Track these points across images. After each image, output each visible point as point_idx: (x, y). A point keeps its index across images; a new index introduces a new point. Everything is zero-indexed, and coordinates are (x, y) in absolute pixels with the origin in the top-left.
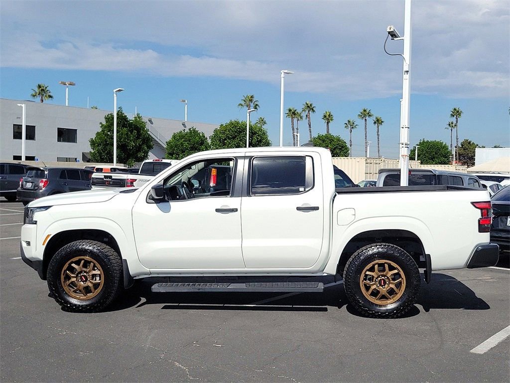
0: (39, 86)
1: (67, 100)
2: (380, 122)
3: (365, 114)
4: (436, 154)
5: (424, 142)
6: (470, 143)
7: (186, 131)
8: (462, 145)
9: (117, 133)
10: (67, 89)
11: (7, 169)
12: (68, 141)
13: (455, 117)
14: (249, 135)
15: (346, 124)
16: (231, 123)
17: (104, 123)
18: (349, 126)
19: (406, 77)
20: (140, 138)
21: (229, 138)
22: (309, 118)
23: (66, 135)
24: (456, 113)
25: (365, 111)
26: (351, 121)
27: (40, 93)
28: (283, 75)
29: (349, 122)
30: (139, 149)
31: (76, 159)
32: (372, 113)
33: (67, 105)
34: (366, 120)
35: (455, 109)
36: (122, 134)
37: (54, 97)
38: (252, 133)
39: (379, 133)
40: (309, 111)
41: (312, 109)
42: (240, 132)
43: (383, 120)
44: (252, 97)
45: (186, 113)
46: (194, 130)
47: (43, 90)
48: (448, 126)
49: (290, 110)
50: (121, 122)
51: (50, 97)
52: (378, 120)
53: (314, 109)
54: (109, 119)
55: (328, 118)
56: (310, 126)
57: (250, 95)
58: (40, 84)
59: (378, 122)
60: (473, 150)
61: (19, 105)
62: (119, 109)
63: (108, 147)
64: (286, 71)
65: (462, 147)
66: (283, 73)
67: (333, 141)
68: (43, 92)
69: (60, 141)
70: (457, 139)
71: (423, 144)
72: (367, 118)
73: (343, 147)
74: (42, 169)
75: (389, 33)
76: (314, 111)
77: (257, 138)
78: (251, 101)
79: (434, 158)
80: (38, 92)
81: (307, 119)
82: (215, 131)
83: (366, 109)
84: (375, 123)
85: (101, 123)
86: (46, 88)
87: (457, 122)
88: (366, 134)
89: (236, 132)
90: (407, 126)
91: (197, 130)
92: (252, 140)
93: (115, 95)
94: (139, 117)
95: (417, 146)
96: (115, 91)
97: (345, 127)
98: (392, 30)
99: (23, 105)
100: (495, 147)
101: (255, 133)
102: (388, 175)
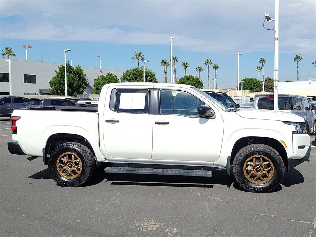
0: (7, 48)
1: (27, 57)
2: (217, 67)
3: (208, 63)
4: (253, 86)
5: (246, 79)
6: (270, 79)
7: (106, 75)
8: (266, 81)
9: (67, 77)
10: (27, 50)
11: (13, 100)
12: (31, 83)
13: (262, 63)
14: (145, 76)
15: (197, 69)
16: (134, 70)
17: (58, 71)
18: (199, 70)
19: (277, 42)
20: (81, 80)
21: (132, 79)
22: (175, 66)
23: (29, 79)
24: (263, 61)
25: (208, 61)
26: (200, 67)
27: (7, 53)
28: (171, 40)
29: (198, 67)
30: (80, 86)
31: (36, 93)
32: (212, 62)
33: (27, 60)
34: (208, 66)
35: (262, 59)
36: (70, 77)
37: (16, 55)
38: (146, 75)
39: (216, 74)
40: (174, 61)
41: (176, 60)
42: (139, 75)
43: (218, 66)
44: (140, 53)
45: (100, 64)
46: (111, 74)
47: (9, 51)
48: (257, 69)
49: (163, 61)
50: (68, 70)
51: (14, 55)
52: (216, 66)
53: (178, 60)
54: (62, 68)
55: (185, 65)
56: (175, 70)
57: (139, 52)
58: (7, 47)
59: (216, 67)
60: (272, 83)
61: (7, 61)
62: (67, 62)
63: (61, 86)
64: (173, 38)
65: (266, 82)
66: (172, 39)
67: (194, 79)
68: (9, 52)
69: (26, 83)
70: (263, 77)
71: (245, 80)
72: (209, 65)
73: (199, 83)
74: (40, 99)
75: (266, 17)
76: (177, 61)
77: (150, 79)
78: (140, 55)
79: (252, 88)
80: (6, 52)
81: (173, 66)
82: (124, 74)
83: (208, 60)
84: (214, 68)
85: (56, 71)
86: (11, 49)
87: (263, 67)
88: (208, 75)
89: (137, 75)
90: (277, 70)
91: (112, 74)
92: (146, 80)
93: (65, 54)
94: (79, 67)
95: (242, 82)
96: (65, 51)
97: (196, 71)
98: (268, 15)
99: (10, 61)
100: (287, 81)
101: (148, 76)
102: (260, 98)
